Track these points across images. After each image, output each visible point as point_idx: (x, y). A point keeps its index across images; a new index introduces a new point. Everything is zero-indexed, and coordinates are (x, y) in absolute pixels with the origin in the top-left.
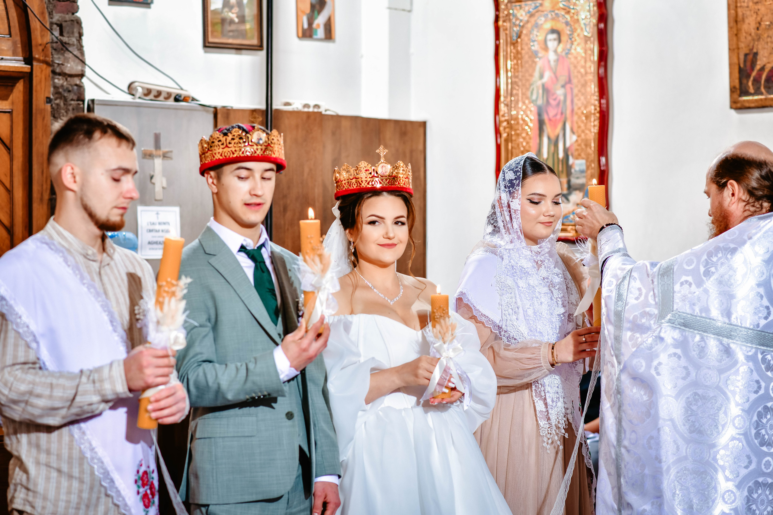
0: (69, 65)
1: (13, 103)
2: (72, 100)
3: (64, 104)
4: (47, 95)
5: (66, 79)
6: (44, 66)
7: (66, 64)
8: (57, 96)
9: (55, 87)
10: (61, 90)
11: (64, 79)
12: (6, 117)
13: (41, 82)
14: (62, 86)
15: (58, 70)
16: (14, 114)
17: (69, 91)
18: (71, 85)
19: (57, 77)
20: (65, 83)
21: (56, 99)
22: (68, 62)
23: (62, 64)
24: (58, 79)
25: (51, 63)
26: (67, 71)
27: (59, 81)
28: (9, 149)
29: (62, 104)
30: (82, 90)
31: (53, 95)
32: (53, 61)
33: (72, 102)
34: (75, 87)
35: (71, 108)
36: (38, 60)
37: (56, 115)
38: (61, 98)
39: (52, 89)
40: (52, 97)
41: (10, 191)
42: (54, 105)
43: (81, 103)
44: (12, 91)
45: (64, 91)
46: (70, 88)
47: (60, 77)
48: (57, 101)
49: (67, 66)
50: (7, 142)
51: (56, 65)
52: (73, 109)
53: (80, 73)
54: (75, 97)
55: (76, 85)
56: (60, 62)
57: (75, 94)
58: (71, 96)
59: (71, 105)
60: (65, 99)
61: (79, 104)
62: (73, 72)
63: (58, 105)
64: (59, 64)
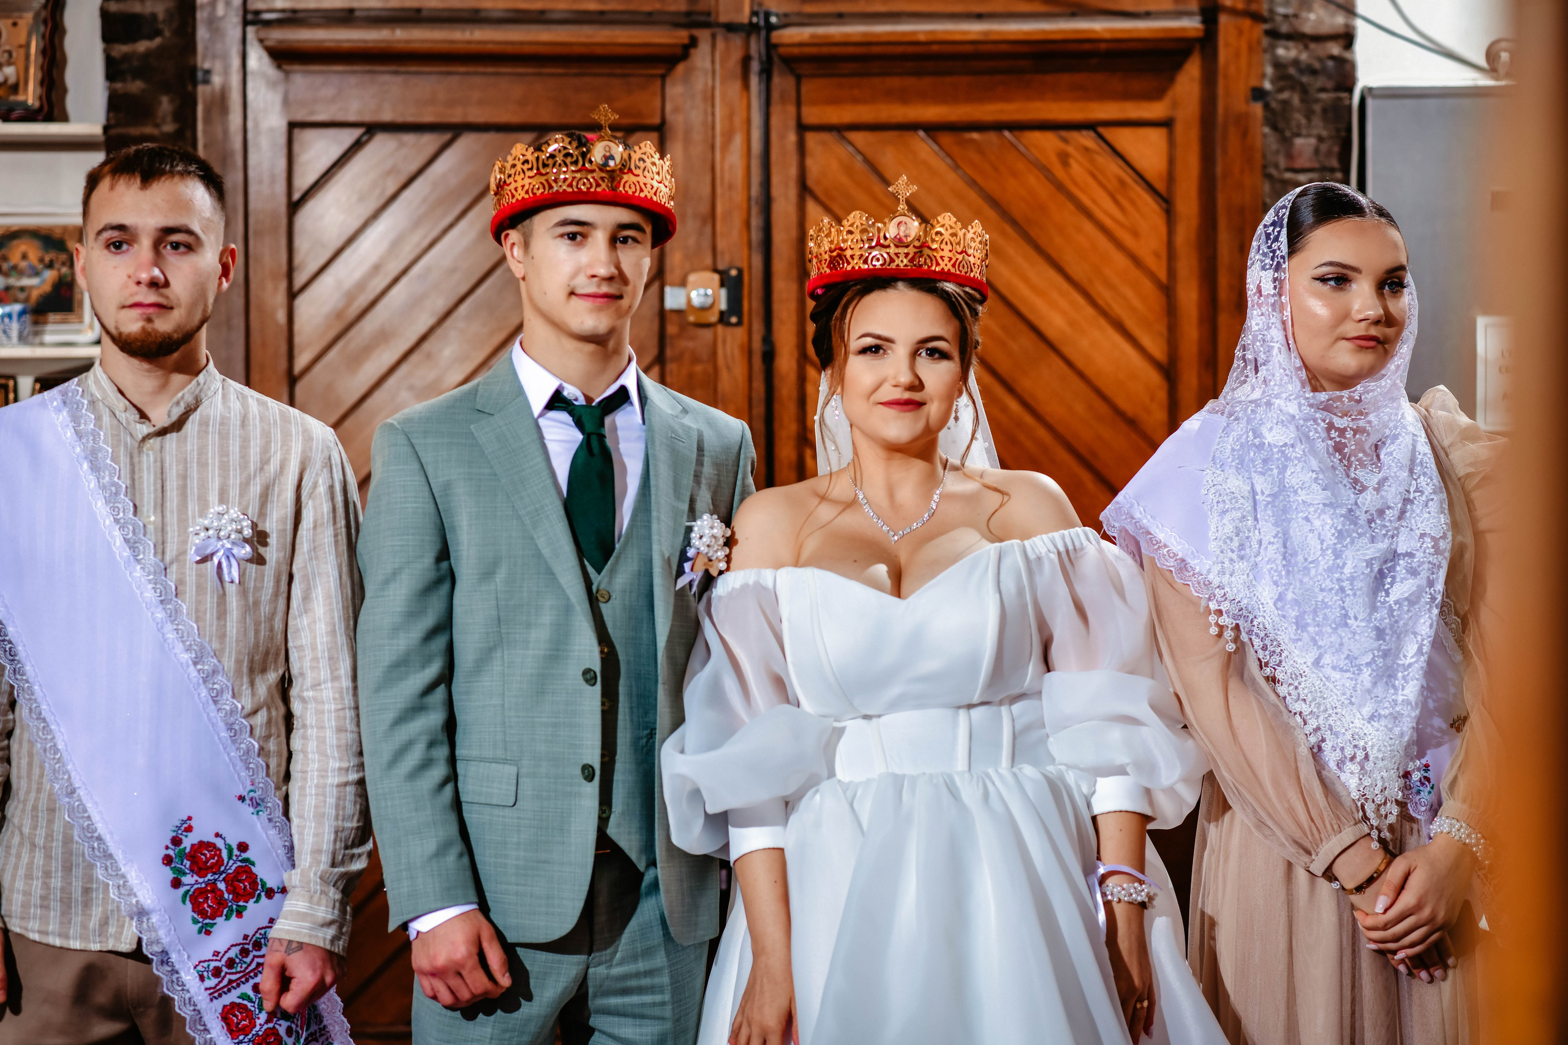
0: (1312, 16)
1: (1175, 105)
2: (1323, 90)
3: (1302, 101)
4: (1254, 82)
5: (1306, 47)
6: (1247, 23)
7: (1304, 14)
8: (1282, 83)
9: (1278, 65)
10: (1292, 71)
11: (1301, 47)
12: (1156, 136)
13: (1237, 55)
14: (1296, 62)
15: (1284, 28)
16: (1179, 127)
17: (1314, 72)
18: (1320, 60)
19: (1283, 42)
20: (1304, 57)
21: (1281, 90)
22: (1310, 9)
23: (1296, 16)
24: (1287, 48)
25: (1266, 14)
26: (1307, 29)
27: (1285, 52)
28: (1166, 202)
29: (1296, 100)
30: (1348, 67)
31: (1272, 82)
32: (1272, 11)
33: (1323, 96)
34: (1330, 64)
35: (1317, 108)
36: (1233, 12)
37: (1281, 125)
38: (1292, 88)
39: (1269, 70)
40: (1268, 85)
41: (1168, 290)
42: (1274, 105)
43: (1344, 95)
44: (1171, 80)
45: (1302, 71)
46: (1317, 65)
47: (1291, 44)
48: (1285, 95)
49: (1308, 19)
50: (1160, 186)
51: (1279, 19)
52: (1325, 111)
53: (1342, 30)
54: (1329, 84)
55: (1332, 57)
56: (1290, 11)
57: (1329, 77)
58: (1320, 82)
59: (1317, 101)
60: (1304, 90)
61: (1340, 99)
62: (1324, 29)
63: (1285, 103)
64: (1286, 16)
